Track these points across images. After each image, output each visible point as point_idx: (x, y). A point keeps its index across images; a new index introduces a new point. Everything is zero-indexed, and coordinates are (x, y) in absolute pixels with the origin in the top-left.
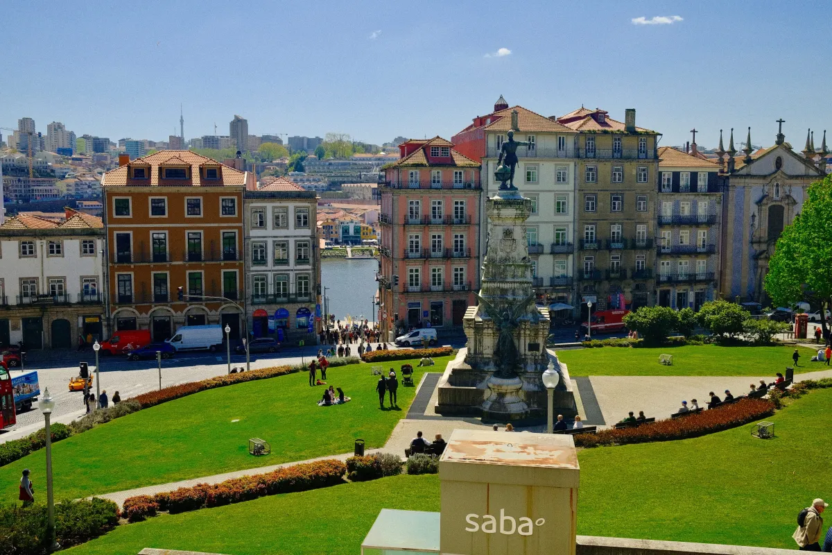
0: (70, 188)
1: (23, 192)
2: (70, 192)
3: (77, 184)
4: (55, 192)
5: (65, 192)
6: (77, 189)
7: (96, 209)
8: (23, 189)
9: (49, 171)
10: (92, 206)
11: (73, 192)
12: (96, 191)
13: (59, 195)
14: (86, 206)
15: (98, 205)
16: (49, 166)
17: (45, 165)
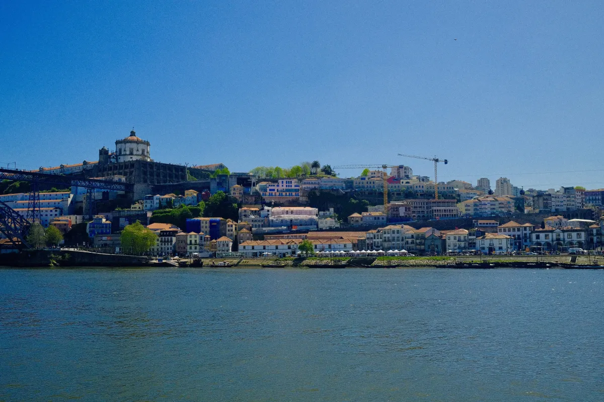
0: (469, 208)
1: (426, 212)
2: (468, 212)
3: (475, 205)
4: (455, 212)
5: (464, 212)
6: (475, 209)
7: (492, 227)
8: (425, 210)
9: (454, 195)
10: (487, 224)
11: (472, 212)
12: (495, 211)
13: (457, 215)
14: (481, 224)
15: (493, 224)
16: (455, 191)
17: (451, 190)
